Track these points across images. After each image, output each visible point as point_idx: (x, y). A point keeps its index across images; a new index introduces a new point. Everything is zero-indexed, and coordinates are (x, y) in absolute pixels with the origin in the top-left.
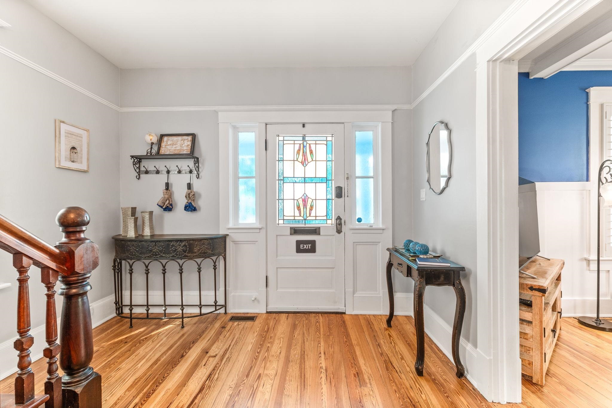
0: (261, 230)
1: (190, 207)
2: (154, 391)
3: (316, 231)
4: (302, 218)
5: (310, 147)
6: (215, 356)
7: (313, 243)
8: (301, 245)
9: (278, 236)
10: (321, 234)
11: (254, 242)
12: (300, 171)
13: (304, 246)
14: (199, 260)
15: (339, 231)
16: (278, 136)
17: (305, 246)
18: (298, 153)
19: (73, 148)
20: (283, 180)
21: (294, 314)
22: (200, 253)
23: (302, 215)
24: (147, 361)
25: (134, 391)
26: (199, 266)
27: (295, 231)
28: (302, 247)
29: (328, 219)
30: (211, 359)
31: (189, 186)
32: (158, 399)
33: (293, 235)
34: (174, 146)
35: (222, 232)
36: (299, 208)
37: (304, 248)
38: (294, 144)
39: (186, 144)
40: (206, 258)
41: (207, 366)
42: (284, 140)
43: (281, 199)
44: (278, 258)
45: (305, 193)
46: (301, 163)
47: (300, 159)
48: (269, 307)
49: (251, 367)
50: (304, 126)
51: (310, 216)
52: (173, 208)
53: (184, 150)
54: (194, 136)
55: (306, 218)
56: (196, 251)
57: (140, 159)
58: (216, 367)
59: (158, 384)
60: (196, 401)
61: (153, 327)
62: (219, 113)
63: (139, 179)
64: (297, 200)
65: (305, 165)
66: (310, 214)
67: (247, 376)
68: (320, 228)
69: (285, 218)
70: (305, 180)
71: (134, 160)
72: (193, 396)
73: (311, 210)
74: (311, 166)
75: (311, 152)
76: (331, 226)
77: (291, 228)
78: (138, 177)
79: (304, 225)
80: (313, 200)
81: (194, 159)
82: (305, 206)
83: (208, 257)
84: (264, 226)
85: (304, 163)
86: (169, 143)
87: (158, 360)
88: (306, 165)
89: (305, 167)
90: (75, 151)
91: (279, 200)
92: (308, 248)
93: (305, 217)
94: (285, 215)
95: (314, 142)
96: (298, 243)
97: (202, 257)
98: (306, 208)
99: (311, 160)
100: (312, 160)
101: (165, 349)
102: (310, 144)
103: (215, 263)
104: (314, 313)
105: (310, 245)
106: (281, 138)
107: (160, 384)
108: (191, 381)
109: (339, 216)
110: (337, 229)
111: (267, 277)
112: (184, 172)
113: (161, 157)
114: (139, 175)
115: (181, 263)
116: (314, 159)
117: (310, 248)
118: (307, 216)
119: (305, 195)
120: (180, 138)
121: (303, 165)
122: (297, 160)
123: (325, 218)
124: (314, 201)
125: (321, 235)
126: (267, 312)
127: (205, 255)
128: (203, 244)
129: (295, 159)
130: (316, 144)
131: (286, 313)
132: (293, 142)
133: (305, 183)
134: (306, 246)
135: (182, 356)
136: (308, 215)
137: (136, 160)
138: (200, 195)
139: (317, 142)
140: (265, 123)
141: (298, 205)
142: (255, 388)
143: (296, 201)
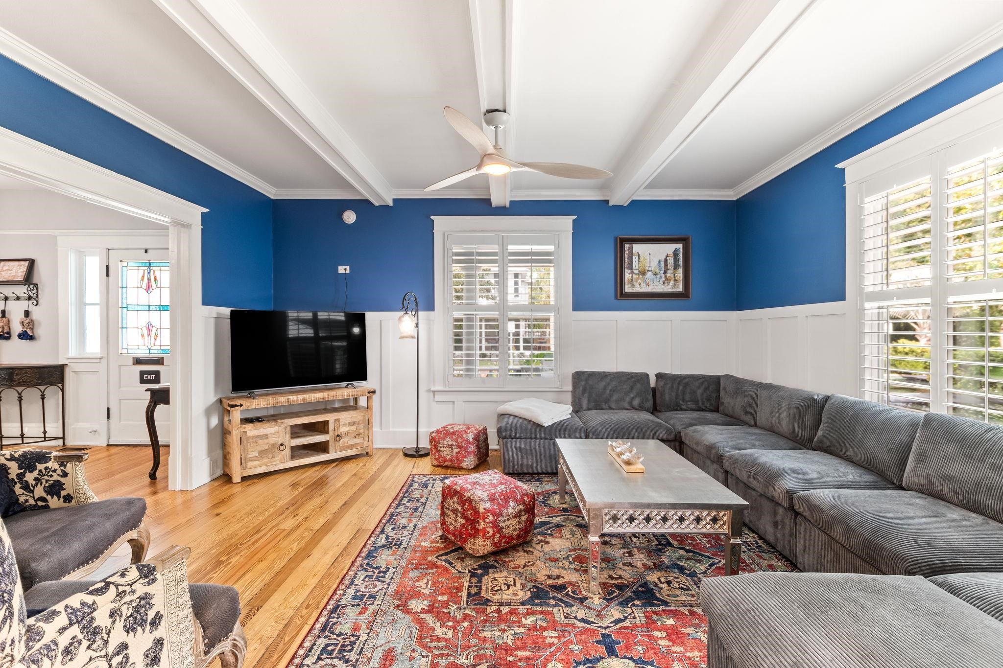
0: (102, 360)
1: (24, 335)
3: (160, 361)
4: (146, 347)
5: (154, 273)
7: (157, 373)
8: (145, 376)
9: (121, 367)
10: (165, 363)
11: (95, 372)
12: (144, 298)
14: (20, 389)
16: (121, 261)
17: (149, 377)
18: (142, 279)
20: (127, 307)
22: (21, 382)
23: (146, 344)
26: (20, 394)
27: (138, 361)
31: (27, 314)
33: (136, 365)
34: (9, 272)
35: (61, 362)
36: (142, 336)
38: (139, 270)
39: (21, 270)
40: (29, 386)
42: (127, 266)
43: (125, 328)
44: (121, 388)
45: (149, 322)
46: (145, 290)
47: (144, 286)
48: (110, 440)
50: (146, 251)
52: (11, 336)
53: (18, 277)
54: (32, 263)
55: (150, 347)
56: (16, 379)
62: (58, 238)
64: (141, 328)
65: (149, 292)
66: (154, 344)
68: (163, 358)
69: (129, 347)
70: (149, 308)
73: (156, 339)
74: (155, 293)
75: (156, 279)
77: (133, 358)
79: (148, 355)
80: (158, 329)
82: (149, 334)
83: (33, 386)
84: (105, 355)
85: (148, 289)
86: (4, 269)
88: (151, 292)
89: (149, 294)
91: (122, 328)
92: (152, 378)
95: (159, 268)
96: (142, 373)
97: (24, 385)
98: (150, 337)
99: (156, 287)
102: (154, 271)
103: (43, 393)
105: (153, 376)
106: (125, 264)
111: (108, 409)
112: (22, 299)
116: (159, 286)
117: (154, 378)
119: (149, 324)
120: (17, 263)
121: (147, 292)
122: (141, 287)
123: (169, 347)
125: (165, 365)
126: (108, 445)
127: (28, 384)
129: (140, 286)
130: (160, 270)
132: (137, 268)
133: (149, 310)
136: (152, 344)
138: (39, 324)
139: (162, 268)
140: (107, 248)
141: (142, 333)
143: (139, 329)
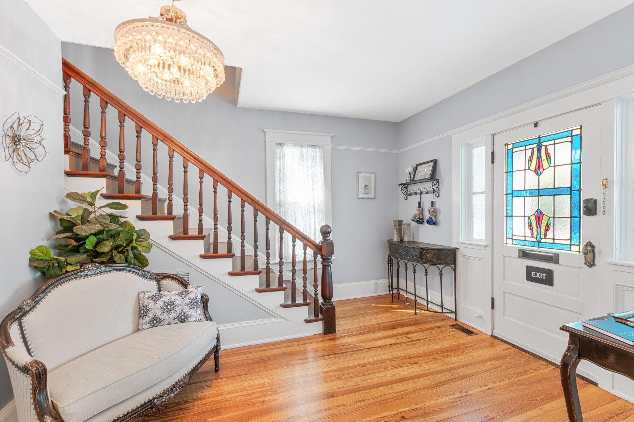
0: (487, 248)
1: (430, 221)
2: (364, 334)
3: (554, 259)
4: (536, 240)
5: (546, 150)
6: (408, 338)
7: (549, 273)
8: (533, 272)
9: (505, 258)
10: (560, 262)
11: (481, 259)
12: (532, 181)
13: (536, 274)
14: (426, 265)
15: (590, 264)
16: (507, 144)
17: (538, 275)
18: (530, 160)
19: (366, 186)
20: (512, 194)
21: (520, 351)
22: (427, 260)
23: (535, 235)
24: (378, 321)
25: (358, 329)
27: (524, 254)
28: (534, 275)
29: (573, 245)
30: (405, 338)
31: (432, 204)
32: (361, 338)
33: (521, 258)
34: (423, 172)
35: (454, 246)
36: (530, 226)
37: (537, 277)
38: (526, 149)
39: (428, 170)
40: (432, 265)
41: (398, 340)
42: (513, 148)
43: (510, 216)
44: (505, 281)
45: (539, 209)
46: (534, 172)
47: (533, 167)
49: (420, 356)
50: (536, 125)
51: (545, 237)
52: (423, 222)
53: (427, 175)
54: (435, 163)
55: (541, 240)
56: (424, 258)
57: (407, 185)
58: (401, 343)
59: (369, 332)
60: (371, 349)
61: (403, 307)
62: (452, 136)
63: (406, 200)
64: (529, 217)
65: (539, 174)
66: (545, 235)
67: (409, 358)
68: (558, 254)
69: (514, 237)
70: (539, 193)
71: (402, 186)
72: (373, 347)
73: (547, 230)
74: (547, 173)
75: (548, 156)
76: (578, 255)
77: (519, 250)
78: (406, 198)
79: (537, 248)
80: (550, 217)
81: (432, 182)
82: (539, 225)
83: (434, 265)
84: (490, 244)
85: (538, 170)
86: (420, 171)
87: (382, 323)
88: (541, 174)
89: (539, 176)
90: (367, 187)
91: (506, 216)
92: (541, 278)
93: (539, 239)
94: (513, 234)
95: (553, 142)
96: (529, 269)
97: (429, 263)
98: (540, 228)
99: (548, 166)
100: (550, 165)
101: (392, 320)
102: (546, 146)
103: (441, 271)
104: (547, 361)
105: (544, 275)
106: (510, 146)
107: (369, 333)
108: (381, 340)
109: (589, 242)
110: (585, 259)
111: (493, 299)
112: (430, 192)
113: (416, 182)
114: (407, 197)
115: (415, 264)
116: (552, 164)
117: (544, 278)
118: (541, 238)
119: (539, 211)
120: (425, 165)
121: (537, 174)
122: (529, 169)
123: (568, 242)
124: (552, 219)
125: (561, 265)
126: (492, 336)
127: (431, 262)
128: (430, 253)
129: (527, 168)
130: (555, 144)
131: (511, 346)
132: (523, 148)
133: (539, 196)
134: (540, 275)
135: (394, 328)
136: (543, 237)
137: (404, 187)
139: (557, 141)
140: (492, 134)
141: (530, 223)
142: (404, 365)
143: (527, 219)
